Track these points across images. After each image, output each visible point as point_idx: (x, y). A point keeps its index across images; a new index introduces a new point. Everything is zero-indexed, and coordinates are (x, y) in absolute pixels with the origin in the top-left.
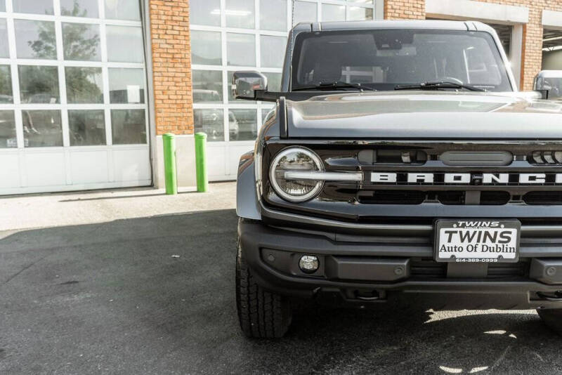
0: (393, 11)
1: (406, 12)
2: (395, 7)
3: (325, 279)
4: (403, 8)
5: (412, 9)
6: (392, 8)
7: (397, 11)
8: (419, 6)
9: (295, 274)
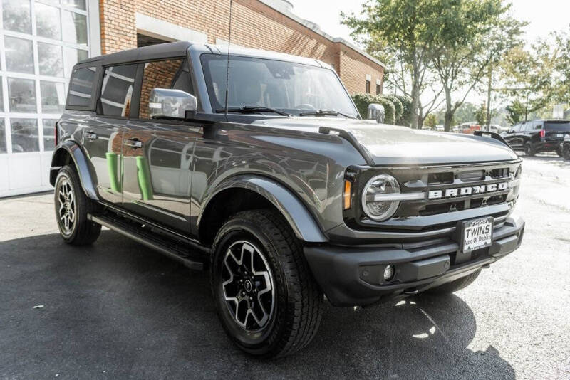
0: (109, 22)
1: (121, 25)
2: (111, 18)
3: (401, 283)
4: (117, 20)
5: (125, 22)
6: (108, 19)
7: (113, 22)
8: (131, 21)
9: (382, 284)
